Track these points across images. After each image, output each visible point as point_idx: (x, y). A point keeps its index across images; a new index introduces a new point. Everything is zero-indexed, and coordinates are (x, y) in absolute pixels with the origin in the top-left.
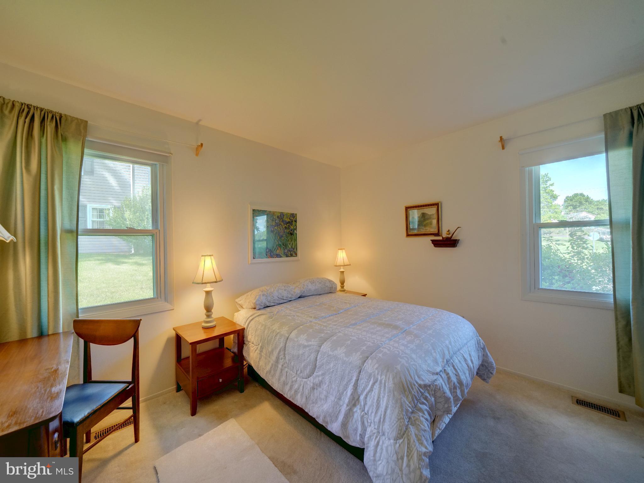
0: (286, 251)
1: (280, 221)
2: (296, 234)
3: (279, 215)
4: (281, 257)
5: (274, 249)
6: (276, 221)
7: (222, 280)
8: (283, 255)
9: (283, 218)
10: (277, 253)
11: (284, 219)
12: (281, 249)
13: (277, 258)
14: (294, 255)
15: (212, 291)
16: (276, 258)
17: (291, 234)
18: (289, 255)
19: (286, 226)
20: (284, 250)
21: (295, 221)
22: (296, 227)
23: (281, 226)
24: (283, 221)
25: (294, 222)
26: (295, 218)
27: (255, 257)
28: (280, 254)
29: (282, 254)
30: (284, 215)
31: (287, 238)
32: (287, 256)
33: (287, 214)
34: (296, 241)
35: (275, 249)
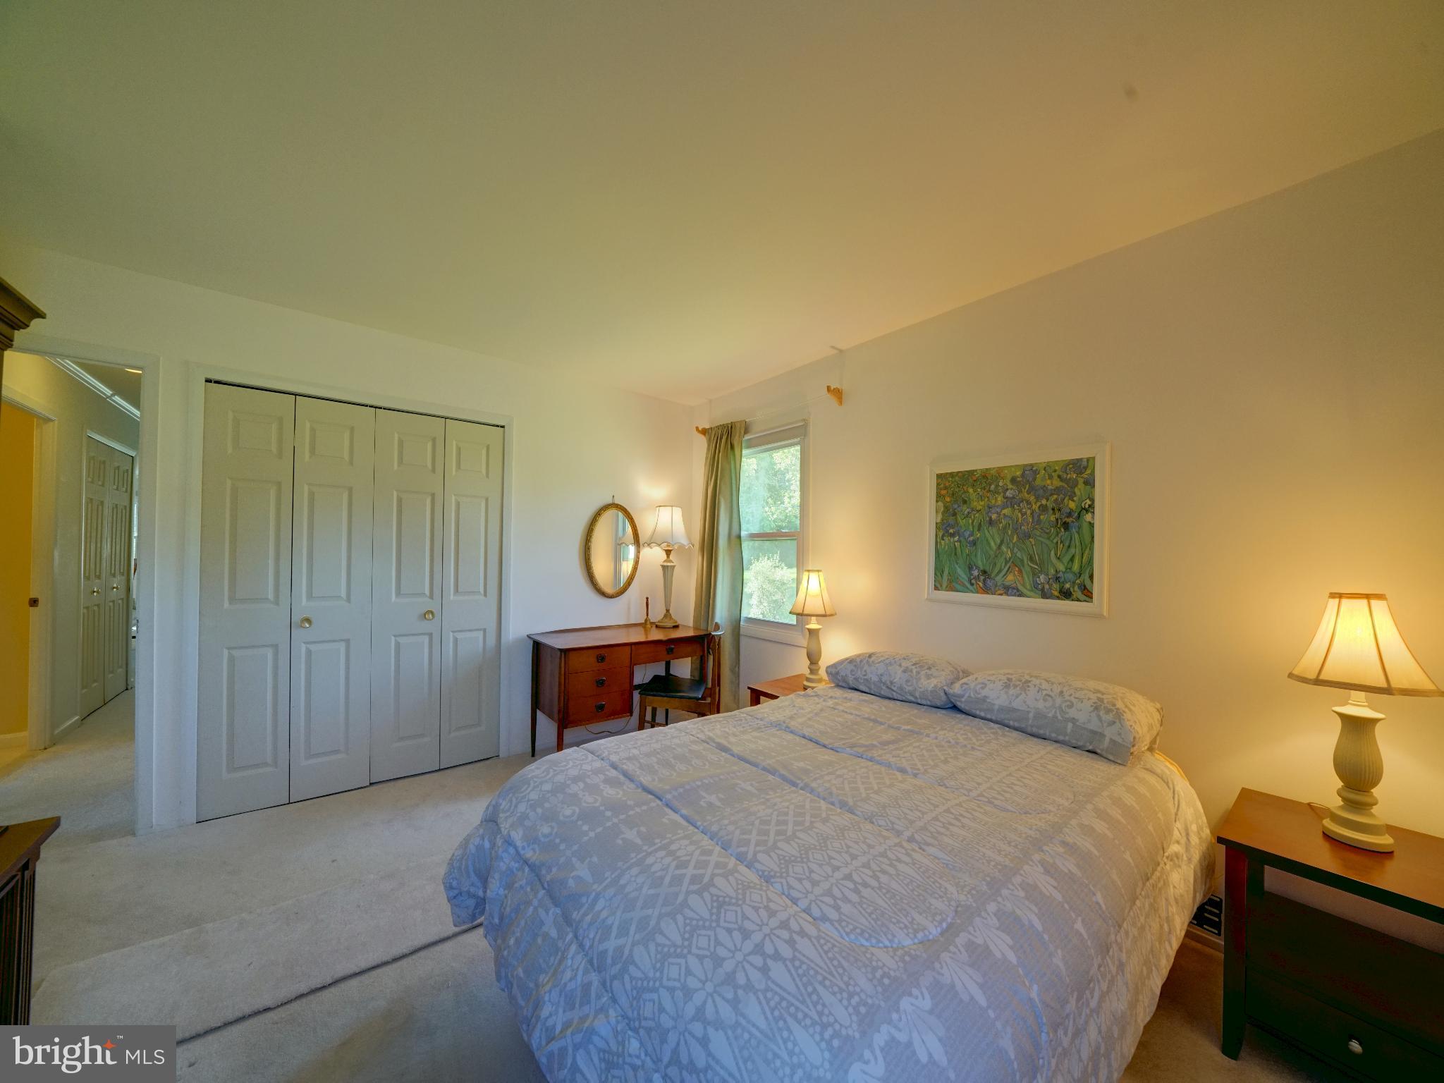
0: (1042, 578)
1: (1020, 492)
2: (1091, 525)
3: (1018, 473)
4: (1021, 595)
5: (996, 570)
6: (1008, 494)
7: (836, 614)
8: (1029, 590)
9: (1035, 479)
10: (1007, 584)
11: (1038, 482)
12: (1020, 571)
13: (1004, 597)
14: (1077, 593)
15: (819, 629)
16: (1001, 595)
17: (1066, 526)
18: (1056, 593)
19: (1044, 502)
20: (1034, 574)
21: (1086, 483)
22: (1093, 500)
23: (1023, 505)
24: (1032, 489)
25: (1081, 485)
26: (1088, 471)
27: (939, 586)
28: (1020, 587)
29: (1024, 585)
30: (1036, 472)
31: (1049, 539)
32: (1045, 595)
33: (1048, 467)
34: (1092, 549)
35: (1000, 571)
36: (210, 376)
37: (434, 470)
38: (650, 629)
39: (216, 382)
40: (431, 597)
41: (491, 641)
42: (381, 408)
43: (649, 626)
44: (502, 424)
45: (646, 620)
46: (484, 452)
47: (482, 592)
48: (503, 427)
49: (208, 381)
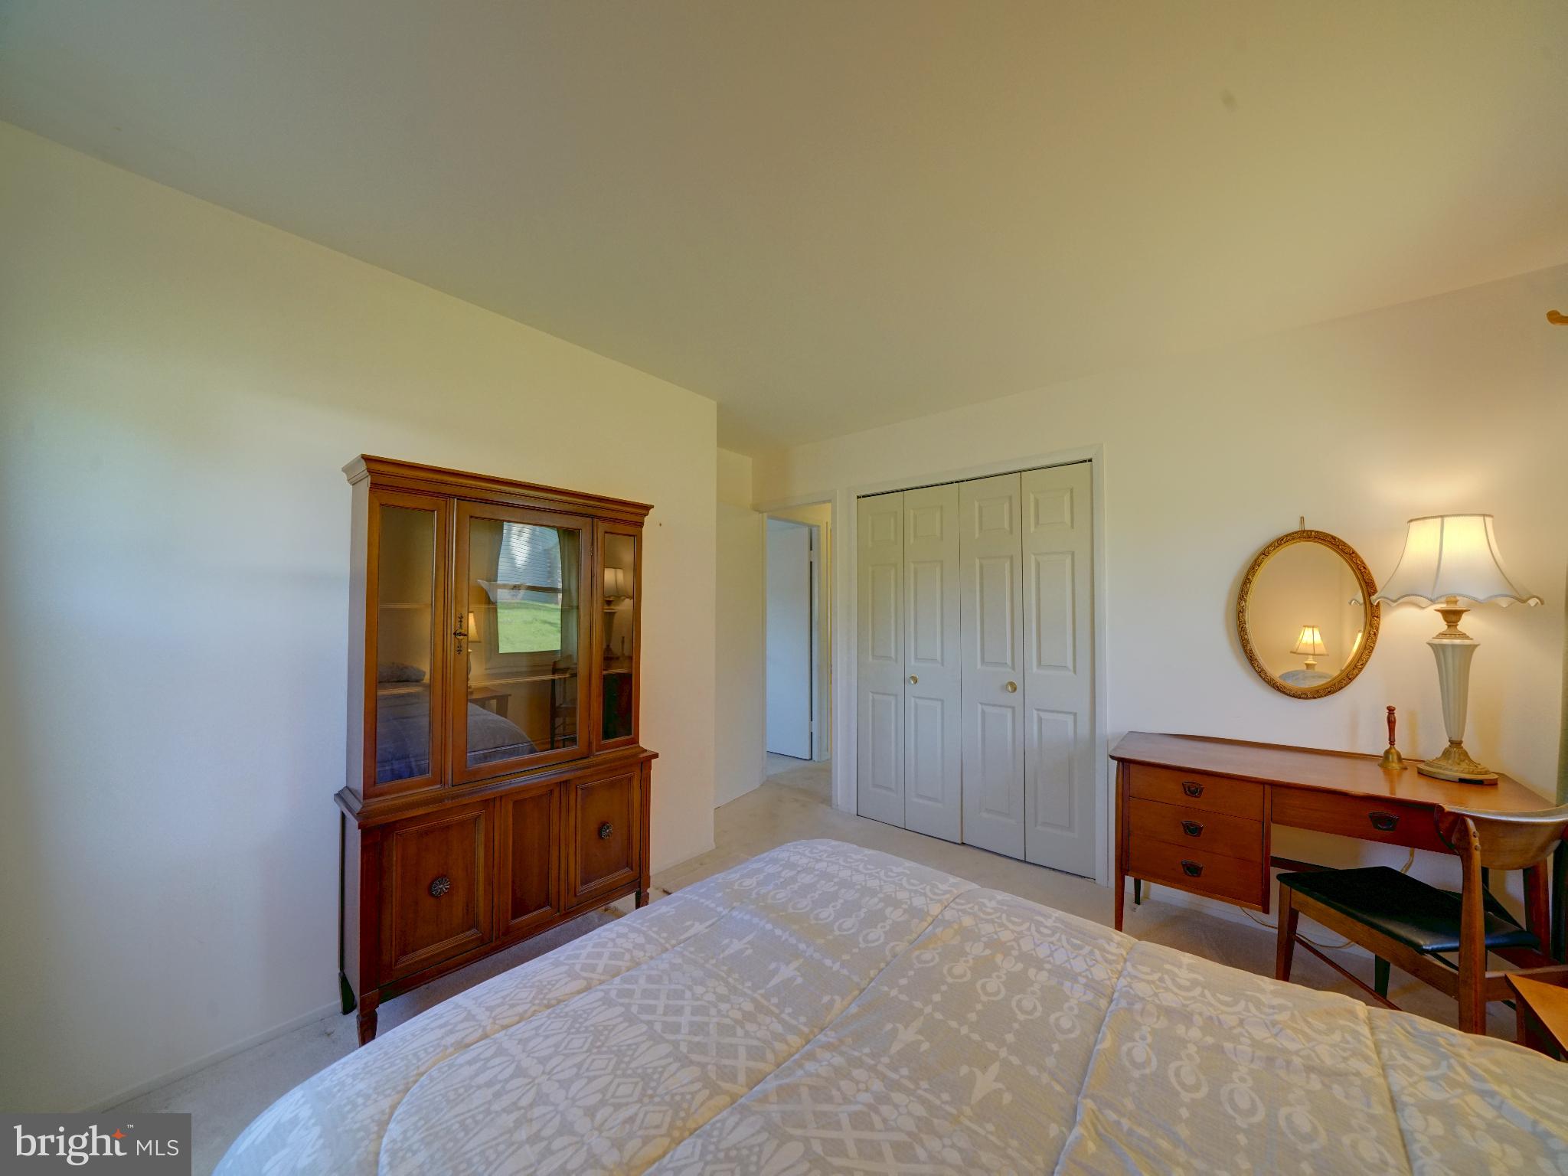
36: (859, 495)
37: (1011, 532)
38: (1400, 775)
39: (864, 497)
40: (1013, 668)
41: (1084, 730)
42: (963, 481)
43: (1395, 765)
44: (1088, 457)
45: (1387, 752)
46: (1067, 498)
47: (1071, 668)
48: (1090, 460)
49: (858, 497)
